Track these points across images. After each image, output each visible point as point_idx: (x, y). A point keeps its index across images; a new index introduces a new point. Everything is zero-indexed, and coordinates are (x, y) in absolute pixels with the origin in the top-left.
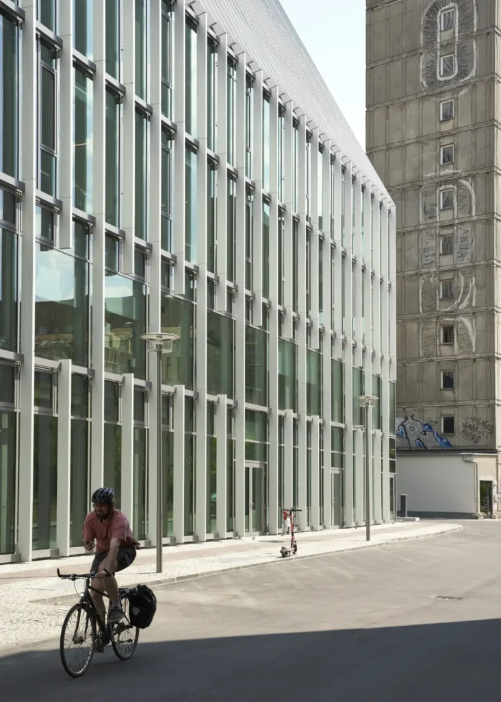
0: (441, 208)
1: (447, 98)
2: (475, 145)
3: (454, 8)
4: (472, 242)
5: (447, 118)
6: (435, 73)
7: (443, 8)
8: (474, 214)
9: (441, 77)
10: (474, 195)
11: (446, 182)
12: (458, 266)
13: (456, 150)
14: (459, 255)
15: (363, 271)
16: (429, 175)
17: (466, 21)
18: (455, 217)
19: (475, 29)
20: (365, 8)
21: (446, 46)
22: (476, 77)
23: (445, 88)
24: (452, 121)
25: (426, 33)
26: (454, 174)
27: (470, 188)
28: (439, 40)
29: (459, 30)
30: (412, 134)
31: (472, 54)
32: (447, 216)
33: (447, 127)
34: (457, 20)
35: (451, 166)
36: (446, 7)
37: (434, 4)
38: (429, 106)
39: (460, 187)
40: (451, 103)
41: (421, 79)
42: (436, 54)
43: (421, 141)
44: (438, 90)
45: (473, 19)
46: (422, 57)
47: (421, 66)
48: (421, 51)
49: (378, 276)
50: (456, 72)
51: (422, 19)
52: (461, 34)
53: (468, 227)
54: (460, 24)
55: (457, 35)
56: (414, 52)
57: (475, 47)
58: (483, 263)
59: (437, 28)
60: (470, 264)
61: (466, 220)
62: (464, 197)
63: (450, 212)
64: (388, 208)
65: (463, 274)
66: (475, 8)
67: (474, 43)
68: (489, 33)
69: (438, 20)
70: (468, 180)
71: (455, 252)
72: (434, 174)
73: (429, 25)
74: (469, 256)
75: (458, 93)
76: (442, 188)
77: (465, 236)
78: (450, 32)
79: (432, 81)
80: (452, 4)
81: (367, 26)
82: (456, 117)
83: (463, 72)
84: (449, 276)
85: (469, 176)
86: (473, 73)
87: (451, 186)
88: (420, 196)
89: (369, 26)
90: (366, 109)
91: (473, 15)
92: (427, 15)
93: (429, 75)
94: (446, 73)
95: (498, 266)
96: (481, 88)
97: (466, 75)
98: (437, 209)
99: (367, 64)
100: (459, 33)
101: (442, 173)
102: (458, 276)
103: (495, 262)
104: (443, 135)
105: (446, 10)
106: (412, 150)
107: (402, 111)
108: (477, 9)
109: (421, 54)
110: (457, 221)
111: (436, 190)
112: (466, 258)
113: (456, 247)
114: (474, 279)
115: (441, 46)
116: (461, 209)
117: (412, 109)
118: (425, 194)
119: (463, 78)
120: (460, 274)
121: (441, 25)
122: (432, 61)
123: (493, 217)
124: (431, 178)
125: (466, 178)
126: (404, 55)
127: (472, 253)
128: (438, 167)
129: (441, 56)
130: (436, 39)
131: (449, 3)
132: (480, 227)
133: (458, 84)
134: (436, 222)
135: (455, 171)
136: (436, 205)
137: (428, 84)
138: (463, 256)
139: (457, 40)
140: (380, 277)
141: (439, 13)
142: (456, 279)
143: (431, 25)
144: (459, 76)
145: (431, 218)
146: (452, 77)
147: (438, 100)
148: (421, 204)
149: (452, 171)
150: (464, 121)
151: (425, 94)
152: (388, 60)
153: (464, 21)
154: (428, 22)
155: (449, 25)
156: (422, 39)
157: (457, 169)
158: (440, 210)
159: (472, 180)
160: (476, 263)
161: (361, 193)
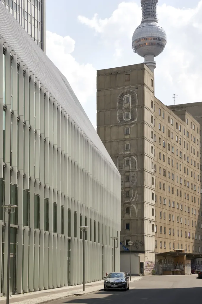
0: (125, 165)
1: (127, 127)
2: (137, 144)
3: (130, 96)
4: (136, 178)
5: (127, 134)
6: (123, 117)
7: (126, 96)
8: (137, 169)
9: (125, 119)
10: (137, 162)
11: (127, 156)
12: (131, 186)
13: (131, 146)
14: (132, 182)
16: (121, 153)
17: (134, 102)
18: (130, 169)
19: (137, 105)
20: (96, 90)
21: (127, 109)
22: (137, 121)
23: (127, 123)
24: (129, 135)
25: (119, 103)
26: (130, 154)
27: (135, 159)
28: (124, 106)
29: (131, 104)
30: (114, 138)
31: (136, 113)
32: (127, 168)
33: (127, 137)
34: (131, 100)
35: (129, 151)
36: (127, 95)
37: (122, 93)
38: (120, 129)
39: (132, 158)
40: (129, 129)
41: (118, 119)
42: (123, 111)
43: (117, 141)
44: (124, 124)
45: (136, 101)
46: (118, 111)
47: (118, 114)
48: (118, 109)
50: (130, 119)
51: (118, 98)
52: (132, 106)
53: (135, 173)
54: (132, 102)
55: (130, 105)
56: (115, 109)
57: (137, 111)
58: (140, 186)
59: (123, 102)
60: (135, 186)
61: (134, 170)
62: (134, 163)
63: (128, 167)
65: (133, 189)
66: (137, 98)
67: (137, 109)
68: (142, 107)
69: (124, 99)
70: (135, 157)
71: (130, 182)
72: (122, 153)
73: (120, 100)
74: (135, 183)
75: (131, 126)
76: (125, 158)
77: (134, 176)
78: (128, 104)
79: (122, 120)
80: (129, 95)
81: (97, 97)
82: (130, 134)
83: (133, 119)
84: (128, 190)
85: (135, 155)
86: (137, 119)
87: (129, 158)
88: (118, 160)
89: (98, 97)
90: (97, 126)
91: (136, 100)
92: (120, 97)
93: (120, 118)
94: (127, 117)
95: (145, 187)
96: (139, 125)
97: (134, 120)
98: (124, 165)
99: (97, 110)
100: (131, 105)
101: (126, 153)
102: (131, 190)
103: (144, 186)
104: (126, 140)
105: (127, 96)
106: (115, 144)
107: (110, 129)
108: (138, 98)
109: (118, 110)
110: (131, 170)
111: (123, 159)
112: (134, 184)
113: (130, 179)
114: (137, 191)
115: (125, 108)
116: (132, 166)
117: (114, 129)
118: (119, 160)
119: (133, 121)
120: (132, 189)
121: (125, 101)
122: (122, 113)
123: (144, 170)
124: (121, 154)
125: (134, 156)
126: (111, 110)
127: (136, 182)
128: (124, 151)
129: (125, 112)
130: (123, 106)
131: (128, 94)
132: (139, 173)
133: (131, 123)
134: (123, 170)
135: (130, 153)
136: (123, 164)
137: (120, 121)
138: (133, 183)
139: (131, 107)
141: (124, 97)
142: (130, 191)
143: (121, 101)
144: (131, 120)
145: (122, 168)
146: (129, 120)
147: (124, 127)
148: (118, 163)
149: (129, 153)
150: (133, 136)
151: (119, 124)
152: (105, 110)
153: (133, 101)
154: (120, 99)
155: (128, 102)
156: (118, 105)
157: (131, 152)
158: (125, 166)
159: (136, 157)
160: (138, 186)
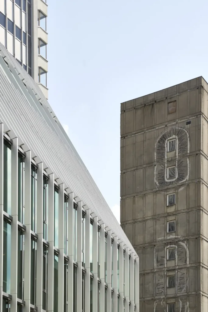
0: (168, 259)
1: (171, 192)
2: (188, 221)
3: (176, 138)
4: (187, 280)
5: (171, 204)
6: (164, 177)
7: (169, 139)
8: (188, 263)
9: (167, 179)
10: (188, 252)
11: (171, 243)
12: (178, 295)
13: (177, 224)
14: (179, 288)
15: (118, 297)
16: (160, 239)
17: (183, 147)
18: (176, 265)
19: (188, 152)
20: (120, 136)
21: (170, 161)
22: (189, 180)
23: (170, 186)
24: (174, 206)
25: (158, 153)
26: (175, 238)
27: (185, 247)
28: (166, 157)
29: (179, 152)
30: (149, 214)
31: (187, 167)
32: (171, 264)
33: (172, 209)
34: (177, 146)
35: (174, 234)
36: (171, 138)
37: (163, 136)
38: (160, 197)
39: (179, 246)
40: (174, 195)
41: (155, 181)
42: (164, 166)
43: (155, 218)
44: (166, 187)
45: (187, 146)
46: (156, 167)
47: (155, 173)
48: (155, 163)
49: (128, 301)
50: (177, 177)
51: (156, 144)
52: (179, 155)
53: (184, 271)
54: (180, 148)
55: (177, 154)
56: (151, 164)
57: (188, 162)
58: (193, 293)
59: (165, 150)
60: (185, 294)
61: (183, 266)
62: (182, 253)
63: (173, 262)
64: (134, 259)
65: (181, 300)
66: (188, 140)
67: (188, 160)
68: (197, 154)
69: (166, 146)
70: (184, 242)
71: (176, 287)
72: (163, 238)
73: (160, 148)
74: (185, 289)
75: (178, 190)
76: (168, 247)
77: (182, 276)
78: (173, 153)
79: (162, 181)
80: (174, 136)
81: (121, 147)
82: (177, 204)
83: (181, 177)
84: (172, 301)
85: (184, 240)
86: (187, 178)
87: (174, 246)
88: (155, 252)
89: (122, 148)
90: (120, 198)
91: (187, 143)
92: (159, 142)
93: (160, 178)
94: (171, 177)
95: (203, 295)
96: (192, 187)
97: (183, 179)
98: (165, 260)
99: (121, 171)
100: (179, 154)
101: (168, 238)
102: (178, 301)
103: (201, 293)
104: (169, 215)
105: (170, 139)
106: (150, 223)
107: (143, 199)
108: (190, 140)
109: (155, 165)
110: (177, 267)
111: (165, 248)
112: (183, 290)
113: (177, 283)
114: (188, 303)
115: (168, 161)
116: (180, 260)
117: (150, 198)
118: (158, 251)
119: (181, 180)
120: (179, 300)
121: (167, 149)
122: (161, 170)
123: (200, 265)
124: (162, 241)
125: (183, 241)
126: (145, 166)
127: (187, 287)
128: (166, 234)
129: (167, 167)
130: (165, 157)
131: (172, 136)
132: (191, 271)
133: (178, 184)
134: (164, 267)
135: (177, 237)
136: (164, 257)
137: (159, 183)
138: (181, 289)
139: (177, 158)
140: (129, 301)
141: (166, 141)
142: (176, 303)
143: (161, 149)
144: (179, 179)
145: (161, 265)
146: (174, 180)
147: (166, 193)
148: (155, 256)
149: (174, 237)
150: (181, 206)
151: (157, 189)
152: (135, 168)
153: (182, 147)
154: (159, 146)
155: (172, 149)
156: (155, 156)
157: (178, 235)
158: (167, 260)
159: (187, 242)
160: (189, 293)
161: (117, 249)
